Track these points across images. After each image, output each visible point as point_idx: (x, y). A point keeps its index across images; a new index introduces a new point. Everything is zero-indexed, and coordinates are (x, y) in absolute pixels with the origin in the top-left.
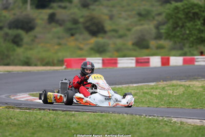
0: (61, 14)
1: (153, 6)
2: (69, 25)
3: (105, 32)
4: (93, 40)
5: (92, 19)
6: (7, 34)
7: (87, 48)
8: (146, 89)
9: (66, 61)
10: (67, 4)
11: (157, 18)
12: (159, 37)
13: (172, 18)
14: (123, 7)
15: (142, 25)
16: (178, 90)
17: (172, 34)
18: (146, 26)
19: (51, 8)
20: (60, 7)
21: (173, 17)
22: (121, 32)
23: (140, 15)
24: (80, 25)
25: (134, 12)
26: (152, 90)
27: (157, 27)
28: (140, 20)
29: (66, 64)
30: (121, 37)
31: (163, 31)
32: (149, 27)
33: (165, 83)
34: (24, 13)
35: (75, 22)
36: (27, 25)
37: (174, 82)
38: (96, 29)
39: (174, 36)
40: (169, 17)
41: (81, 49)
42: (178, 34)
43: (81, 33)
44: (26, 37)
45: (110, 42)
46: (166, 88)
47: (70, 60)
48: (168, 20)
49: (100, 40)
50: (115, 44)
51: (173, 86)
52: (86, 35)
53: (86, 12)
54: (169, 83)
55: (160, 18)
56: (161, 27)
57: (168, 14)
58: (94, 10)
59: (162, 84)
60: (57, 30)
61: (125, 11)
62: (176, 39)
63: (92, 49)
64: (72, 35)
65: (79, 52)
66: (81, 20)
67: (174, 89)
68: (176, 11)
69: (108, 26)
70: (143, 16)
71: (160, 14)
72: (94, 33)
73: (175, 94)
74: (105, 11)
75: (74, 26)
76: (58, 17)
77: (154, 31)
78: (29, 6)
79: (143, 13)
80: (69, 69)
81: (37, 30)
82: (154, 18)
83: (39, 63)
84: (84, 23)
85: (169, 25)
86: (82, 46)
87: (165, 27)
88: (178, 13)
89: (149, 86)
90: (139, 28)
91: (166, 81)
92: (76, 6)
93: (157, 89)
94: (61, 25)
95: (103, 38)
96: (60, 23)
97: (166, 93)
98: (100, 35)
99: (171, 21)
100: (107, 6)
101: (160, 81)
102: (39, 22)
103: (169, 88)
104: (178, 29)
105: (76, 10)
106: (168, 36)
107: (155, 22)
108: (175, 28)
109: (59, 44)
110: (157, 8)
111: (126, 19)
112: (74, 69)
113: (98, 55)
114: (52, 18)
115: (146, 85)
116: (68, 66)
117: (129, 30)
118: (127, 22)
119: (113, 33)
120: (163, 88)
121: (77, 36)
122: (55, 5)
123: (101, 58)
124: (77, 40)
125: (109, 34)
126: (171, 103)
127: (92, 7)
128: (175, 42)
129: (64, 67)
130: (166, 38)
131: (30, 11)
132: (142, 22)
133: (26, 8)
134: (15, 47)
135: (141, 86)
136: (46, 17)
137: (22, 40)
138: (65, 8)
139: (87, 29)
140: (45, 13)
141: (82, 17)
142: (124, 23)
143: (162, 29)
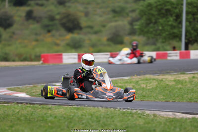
0: (38, 11)
2: (46, 22)
3: (81, 28)
4: (69, 36)
5: (67, 15)
7: (63, 43)
8: (120, 83)
9: (43, 56)
11: (131, 14)
12: (132, 33)
13: (145, 14)
14: (98, 4)
15: (116, 21)
16: (151, 84)
17: (146, 30)
18: (120, 23)
19: (29, 5)
20: (37, 4)
21: (147, 13)
22: (96, 29)
23: (114, 11)
24: (57, 22)
25: (109, 9)
26: (126, 84)
27: (131, 23)
28: (114, 17)
29: (43, 59)
30: (96, 33)
31: (136, 27)
32: (123, 23)
33: (139, 77)
34: (3, 10)
35: (52, 19)
36: (4, 22)
37: (148, 76)
38: (72, 25)
39: (148, 32)
40: (143, 13)
42: (151, 30)
43: (57, 30)
45: (86, 38)
46: (140, 82)
47: (47, 56)
48: (142, 16)
49: (75, 36)
50: (90, 40)
51: (146, 80)
52: (63, 31)
53: (62, 9)
54: (142, 77)
55: (134, 15)
56: (135, 23)
57: (142, 11)
58: (69, 7)
59: (136, 78)
60: (35, 26)
61: (101, 8)
62: (149, 35)
63: (68, 45)
64: (49, 31)
66: (58, 17)
67: (148, 82)
68: (149, 8)
69: (84, 22)
70: (117, 12)
71: (133, 11)
72: (70, 30)
73: (148, 88)
74: (81, 8)
75: (51, 23)
76: (35, 14)
77: (128, 27)
78: (7, 4)
79: (117, 9)
80: (46, 65)
81: (15, 26)
82: (128, 15)
83: (17, 59)
84: (60, 20)
85: (143, 21)
86: (58, 42)
87: (138, 23)
88: (151, 9)
89: (123, 80)
90: (113, 24)
91: (140, 75)
92: (53, 4)
93: (131, 83)
94: (38, 22)
95: (78, 34)
96: (37, 20)
97: (139, 87)
98: (76, 31)
99: (144, 18)
100: (83, 3)
101: (134, 76)
102: (16, 19)
103: (142, 82)
104: (151, 25)
105: (52, 8)
106: (142, 32)
107: (129, 19)
108: (148, 24)
111: (101, 16)
112: (51, 64)
113: (73, 50)
114: (29, 16)
115: (120, 80)
116: (45, 62)
117: (104, 26)
118: (102, 19)
119: (89, 30)
120: (137, 82)
121: (54, 32)
122: (32, 2)
123: (77, 54)
124: (53, 36)
125: (84, 30)
126: (144, 96)
127: (68, 4)
128: (148, 38)
129: (41, 62)
130: (140, 34)
131: (8, 8)
132: (117, 18)
133: (4, 6)
135: (116, 80)
136: (24, 14)
138: (42, 5)
139: (64, 25)
140: (22, 11)
141: (59, 14)
142: (99, 19)
143: (136, 25)
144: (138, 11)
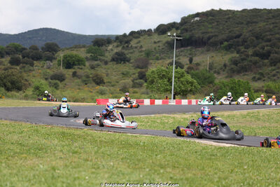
0: (80, 72)
1: (130, 69)
2: (84, 78)
3: (104, 83)
4: (98, 87)
5: (97, 75)
6: (50, 83)
7: (95, 91)
10: (83, 67)
12: (134, 86)
15: (124, 80)
19: (74, 69)
20: (79, 68)
22: (113, 84)
23: (123, 74)
24: (90, 79)
25: (120, 72)
27: (133, 81)
28: (123, 77)
30: (113, 86)
32: (128, 81)
34: (59, 71)
35: (88, 77)
36: (61, 78)
38: (99, 81)
41: (92, 92)
43: (91, 83)
44: (61, 85)
45: (107, 89)
49: (101, 87)
50: (110, 90)
52: (94, 84)
53: (93, 71)
55: (134, 76)
56: (135, 81)
58: (97, 70)
60: (78, 81)
61: (115, 72)
63: (98, 92)
64: (86, 84)
65: (90, 94)
66: (91, 76)
69: (106, 79)
70: (125, 75)
71: (134, 74)
72: (98, 84)
74: (104, 71)
75: (87, 79)
76: (78, 74)
77: (131, 83)
78: (61, 67)
79: (125, 73)
81: (66, 80)
82: (131, 76)
83: (71, 100)
84: (93, 78)
86: (92, 90)
92: (88, 68)
95: (103, 86)
96: (79, 77)
98: (101, 85)
100: (105, 69)
102: (67, 76)
105: (88, 70)
107: (132, 78)
109: (79, 89)
110: (132, 71)
111: (115, 76)
114: (74, 74)
117: (118, 82)
118: (116, 78)
119: (109, 84)
121: (89, 85)
122: (76, 67)
124: (88, 87)
125: (106, 84)
129: (96, 103)
131: (62, 70)
134: (55, 90)
136: (71, 74)
137: (58, 86)
138: (81, 69)
139: (94, 81)
140: (70, 71)
141: (91, 74)
142: (114, 78)
144: (137, 74)
